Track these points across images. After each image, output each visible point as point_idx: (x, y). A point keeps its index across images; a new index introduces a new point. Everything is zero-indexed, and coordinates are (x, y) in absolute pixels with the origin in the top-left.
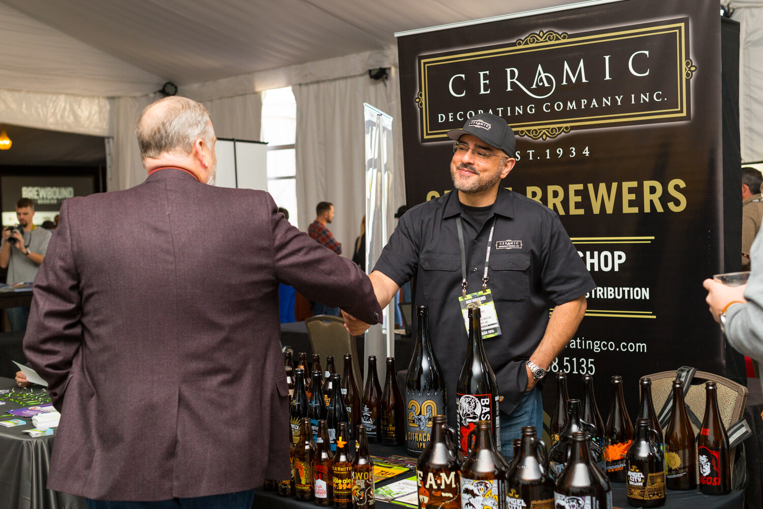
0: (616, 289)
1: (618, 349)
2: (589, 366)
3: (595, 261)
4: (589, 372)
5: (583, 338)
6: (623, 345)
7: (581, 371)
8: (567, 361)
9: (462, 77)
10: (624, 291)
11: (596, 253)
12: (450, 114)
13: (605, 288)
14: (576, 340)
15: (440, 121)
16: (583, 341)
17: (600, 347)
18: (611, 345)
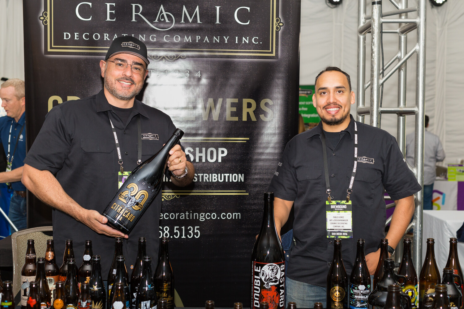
0: (219, 175)
1: (219, 218)
2: (196, 231)
3: (203, 155)
4: (195, 236)
5: (191, 211)
6: (223, 215)
7: (188, 236)
8: (177, 229)
9: (89, 5)
10: (225, 177)
11: (204, 149)
12: (76, 34)
13: (210, 175)
14: (185, 213)
15: (65, 38)
16: (191, 214)
17: (205, 217)
18: (214, 215)
